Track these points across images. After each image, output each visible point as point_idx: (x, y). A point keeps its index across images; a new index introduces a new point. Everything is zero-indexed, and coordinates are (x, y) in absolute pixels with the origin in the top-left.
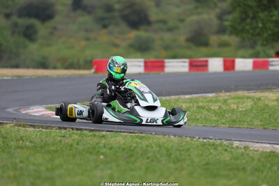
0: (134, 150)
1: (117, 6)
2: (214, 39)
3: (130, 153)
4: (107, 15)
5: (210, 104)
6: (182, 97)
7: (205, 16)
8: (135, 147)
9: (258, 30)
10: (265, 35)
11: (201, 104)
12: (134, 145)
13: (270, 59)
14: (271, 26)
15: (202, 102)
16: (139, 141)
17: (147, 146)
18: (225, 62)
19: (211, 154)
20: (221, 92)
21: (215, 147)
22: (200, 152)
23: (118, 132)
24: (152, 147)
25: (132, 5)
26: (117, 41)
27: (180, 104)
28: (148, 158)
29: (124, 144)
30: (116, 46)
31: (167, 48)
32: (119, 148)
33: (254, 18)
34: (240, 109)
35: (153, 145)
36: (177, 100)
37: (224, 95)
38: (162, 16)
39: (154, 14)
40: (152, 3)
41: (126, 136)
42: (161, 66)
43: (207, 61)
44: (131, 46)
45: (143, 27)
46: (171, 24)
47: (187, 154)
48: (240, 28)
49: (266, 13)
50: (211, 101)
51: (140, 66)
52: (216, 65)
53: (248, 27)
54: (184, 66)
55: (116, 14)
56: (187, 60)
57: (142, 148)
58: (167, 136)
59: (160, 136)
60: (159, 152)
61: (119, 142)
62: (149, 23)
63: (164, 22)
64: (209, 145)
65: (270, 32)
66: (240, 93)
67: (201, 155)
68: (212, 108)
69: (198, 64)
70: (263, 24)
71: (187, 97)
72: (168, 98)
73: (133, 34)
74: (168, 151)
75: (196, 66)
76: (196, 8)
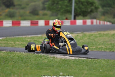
0: (8, 58)
2: (41, 12)
3: (6, 59)
5: (39, 39)
6: (28, 36)
7: (37, 3)
8: (8, 57)
9: (59, 9)
10: (62, 11)
11: (35, 39)
12: (8, 56)
13: (64, 21)
14: (64, 7)
15: (36, 38)
16: (10, 54)
17: (13, 57)
18: (45, 22)
19: (39, 60)
20: (44, 34)
21: (41, 57)
22: (35, 59)
23: (1, 51)
24: (15, 57)
26: (1, 13)
27: (27, 39)
28: (13, 62)
29: (3, 56)
31: (21, 16)
32: (1, 58)
33: (57, 3)
35: (16, 56)
36: (26, 38)
38: (19, 3)
39: (16, 2)
41: (4, 52)
42: (19, 24)
43: (38, 22)
44: (7, 15)
46: (23, 6)
47: (29, 60)
48: (52, 8)
49: (62, 2)
50: (39, 38)
51: (10, 24)
52: (41, 23)
53: (55, 7)
56: (30, 21)
57: (11, 57)
58: (21, 53)
59: (18, 53)
60: (18, 59)
61: (1, 55)
63: (20, 5)
64: (39, 56)
65: (64, 10)
67: (35, 60)
68: (40, 41)
69: (34, 22)
70: (61, 6)
71: (30, 36)
72: (22, 37)
73: (7, 10)
74: (21, 59)
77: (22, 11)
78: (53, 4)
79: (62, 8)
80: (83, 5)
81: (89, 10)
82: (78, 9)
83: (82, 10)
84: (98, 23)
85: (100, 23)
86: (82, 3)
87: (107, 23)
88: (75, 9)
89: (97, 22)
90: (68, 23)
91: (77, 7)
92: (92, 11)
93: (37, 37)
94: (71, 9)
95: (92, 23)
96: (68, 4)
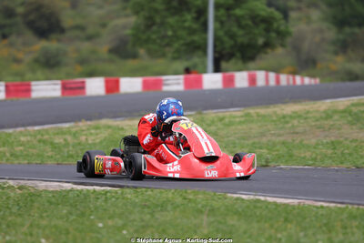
1: (20, 10)
4: (8, 21)
6: (29, 128)
9: (166, 41)
10: (176, 45)
11: (46, 137)
13: (164, 78)
14: (183, 33)
15: (49, 134)
18: (107, 82)
20: (80, 120)
25: (39, 8)
26: (20, 55)
30: (17, 61)
31: (82, 62)
33: (162, 24)
34: (90, 142)
36: (21, 133)
37: (83, 124)
38: (79, 21)
39: (68, 19)
40: (66, 4)
43: (83, 83)
45: (53, 36)
46: (91, 30)
48: (144, 37)
49: (176, 18)
52: (95, 86)
53: (154, 37)
54: (54, 90)
55: (19, 19)
56: (59, 82)
62: (62, 31)
65: (182, 42)
66: (104, 122)
70: (174, 31)
71: (37, 128)
72: (11, 131)
75: (71, 89)
76: (125, 8)
78: (149, 27)
79: (176, 37)
80: (240, 26)
81: (261, 41)
82: (226, 39)
83: (240, 40)
84: (272, 82)
85: (278, 81)
86: (238, 20)
87: (303, 81)
88: (216, 39)
89: (267, 79)
90: (178, 84)
91: (221, 33)
92: (267, 45)
93: (60, 129)
94: (206, 40)
95: (252, 80)
96: (195, 26)
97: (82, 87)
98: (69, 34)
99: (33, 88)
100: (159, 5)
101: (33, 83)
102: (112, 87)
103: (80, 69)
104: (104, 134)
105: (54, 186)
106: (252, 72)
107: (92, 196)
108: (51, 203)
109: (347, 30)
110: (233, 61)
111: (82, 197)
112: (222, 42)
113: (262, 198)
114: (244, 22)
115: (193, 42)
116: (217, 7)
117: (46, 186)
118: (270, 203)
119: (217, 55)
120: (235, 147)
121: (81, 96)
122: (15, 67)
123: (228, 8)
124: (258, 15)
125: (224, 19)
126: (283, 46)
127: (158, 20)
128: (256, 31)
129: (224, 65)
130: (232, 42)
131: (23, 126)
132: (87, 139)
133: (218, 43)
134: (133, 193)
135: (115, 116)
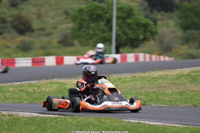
1: (9, 19)
4: (3, 25)
6: (14, 83)
9: (90, 36)
10: (95, 39)
11: (23, 88)
14: (99, 32)
15: (25, 87)
18: (57, 59)
20: (42, 79)
25: (19, 18)
26: (9, 44)
30: (7, 47)
34: (47, 91)
37: (43, 82)
38: (41, 26)
39: (35, 24)
40: (35, 16)
42: (13, 63)
43: (44, 59)
44: (18, 47)
45: (27, 34)
46: (48, 31)
48: (77, 34)
49: (95, 24)
53: (83, 34)
54: (28, 63)
56: (31, 58)
62: (33, 31)
65: (98, 37)
66: (55, 80)
69: (39, 60)
70: (94, 31)
71: (18, 83)
72: (4, 85)
75: (37, 62)
76: (67, 19)
77: (45, 39)
78: (80, 29)
79: (95, 34)
80: (130, 29)
81: (141, 37)
82: (122, 35)
83: (130, 36)
84: (148, 59)
85: (151, 58)
86: (129, 25)
87: (164, 59)
88: (117, 36)
89: (145, 58)
91: (120, 32)
92: (145, 39)
93: (31, 84)
94: (111, 36)
95: (137, 58)
96: (106, 28)
97: (43, 61)
98: (36, 33)
99: (16, 61)
100: (86, 17)
101: (16, 59)
102: (60, 61)
103: (42, 52)
104: (55, 87)
105: (27, 114)
106: (136, 54)
107: (49, 120)
108: (26, 124)
109: (189, 31)
110: (126, 48)
111: (43, 120)
112: (120, 38)
113: (142, 122)
114: (132, 27)
115: (104, 37)
116: (118, 18)
117: (23, 114)
118: (146, 124)
119: (118, 44)
120: (127, 94)
121: (42, 66)
122: (6, 51)
123: (124, 19)
124: (140, 23)
125: (122, 24)
126: (154, 40)
127: (85, 25)
128: (139, 31)
129: (121, 50)
130: (125, 38)
131: (11, 82)
132: (46, 90)
133: (118, 38)
134: (71, 118)
135: (61, 77)
